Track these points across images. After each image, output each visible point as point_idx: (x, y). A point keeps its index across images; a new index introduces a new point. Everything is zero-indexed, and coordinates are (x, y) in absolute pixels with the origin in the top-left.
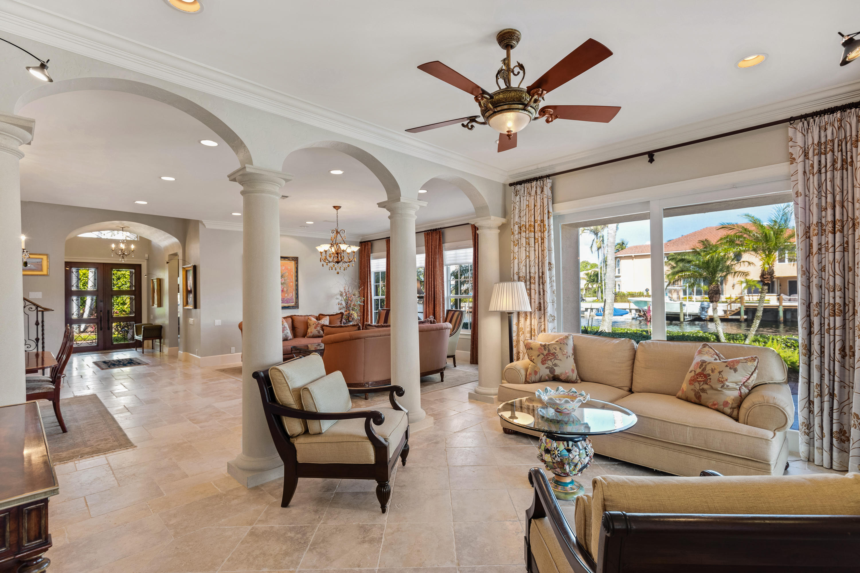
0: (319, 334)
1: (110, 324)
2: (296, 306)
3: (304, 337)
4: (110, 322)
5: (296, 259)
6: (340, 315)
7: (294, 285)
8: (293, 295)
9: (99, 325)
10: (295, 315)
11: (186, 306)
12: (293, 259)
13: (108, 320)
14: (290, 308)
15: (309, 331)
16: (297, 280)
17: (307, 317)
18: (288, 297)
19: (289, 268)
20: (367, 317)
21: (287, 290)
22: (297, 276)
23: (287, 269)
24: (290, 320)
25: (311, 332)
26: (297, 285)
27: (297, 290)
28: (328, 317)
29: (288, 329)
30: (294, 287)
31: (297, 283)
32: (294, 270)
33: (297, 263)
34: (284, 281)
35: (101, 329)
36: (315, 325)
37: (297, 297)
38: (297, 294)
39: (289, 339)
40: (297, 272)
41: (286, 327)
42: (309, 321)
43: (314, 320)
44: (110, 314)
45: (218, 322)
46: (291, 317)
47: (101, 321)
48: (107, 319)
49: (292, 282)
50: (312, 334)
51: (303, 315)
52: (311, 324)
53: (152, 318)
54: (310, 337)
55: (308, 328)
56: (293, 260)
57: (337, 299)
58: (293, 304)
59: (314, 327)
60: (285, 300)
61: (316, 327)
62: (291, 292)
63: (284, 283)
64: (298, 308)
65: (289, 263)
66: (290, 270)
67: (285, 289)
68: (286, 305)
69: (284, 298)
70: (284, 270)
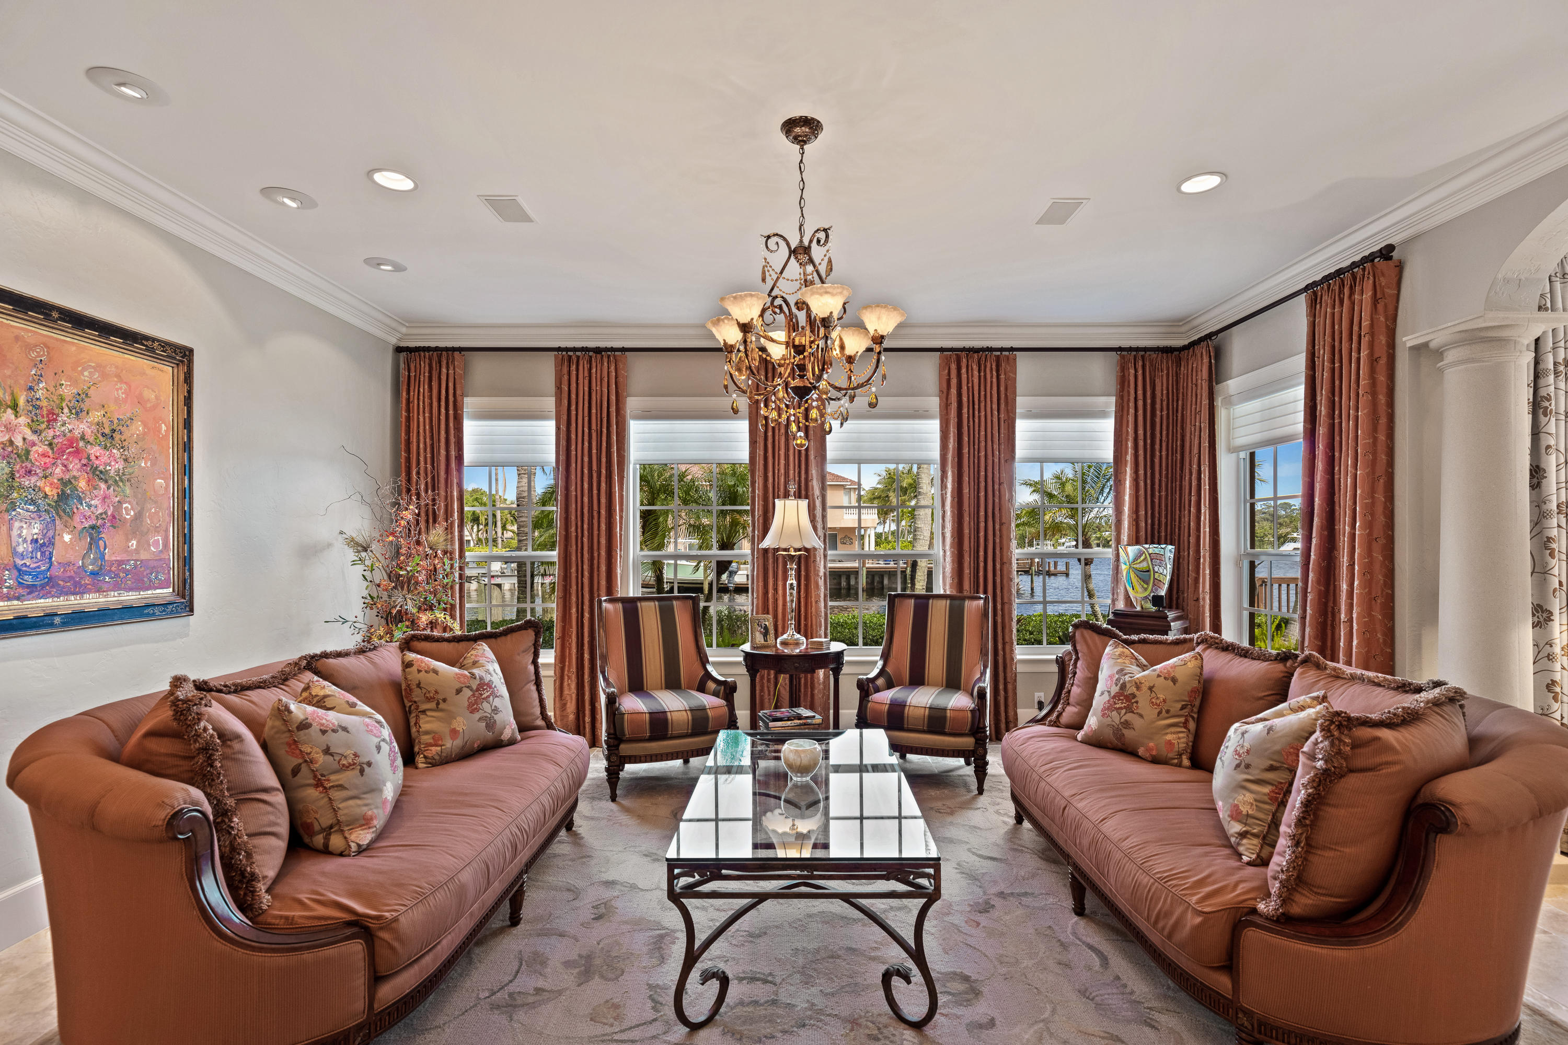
0: (489, 735)
2: (183, 603)
5: (182, 358)
7: (172, 490)
12: (169, 350)
14: (151, 616)
15: (429, 726)
16: (186, 470)
18: (143, 556)
19: (149, 395)
21: (139, 516)
22: (187, 447)
25: (454, 733)
26: (186, 494)
27: (185, 517)
28: (486, 647)
30: (173, 503)
31: (186, 481)
33: (187, 378)
34: (120, 465)
37: (186, 558)
38: (186, 538)
40: (188, 424)
42: (409, 677)
43: (447, 670)
49: (164, 475)
56: (167, 356)
58: (165, 593)
59: (466, 704)
60: (127, 572)
61: (476, 703)
62: (157, 530)
63: (121, 478)
64: (192, 610)
65: (149, 372)
66: (155, 407)
67: (128, 512)
68: (131, 597)
69: (120, 563)
70: (125, 401)
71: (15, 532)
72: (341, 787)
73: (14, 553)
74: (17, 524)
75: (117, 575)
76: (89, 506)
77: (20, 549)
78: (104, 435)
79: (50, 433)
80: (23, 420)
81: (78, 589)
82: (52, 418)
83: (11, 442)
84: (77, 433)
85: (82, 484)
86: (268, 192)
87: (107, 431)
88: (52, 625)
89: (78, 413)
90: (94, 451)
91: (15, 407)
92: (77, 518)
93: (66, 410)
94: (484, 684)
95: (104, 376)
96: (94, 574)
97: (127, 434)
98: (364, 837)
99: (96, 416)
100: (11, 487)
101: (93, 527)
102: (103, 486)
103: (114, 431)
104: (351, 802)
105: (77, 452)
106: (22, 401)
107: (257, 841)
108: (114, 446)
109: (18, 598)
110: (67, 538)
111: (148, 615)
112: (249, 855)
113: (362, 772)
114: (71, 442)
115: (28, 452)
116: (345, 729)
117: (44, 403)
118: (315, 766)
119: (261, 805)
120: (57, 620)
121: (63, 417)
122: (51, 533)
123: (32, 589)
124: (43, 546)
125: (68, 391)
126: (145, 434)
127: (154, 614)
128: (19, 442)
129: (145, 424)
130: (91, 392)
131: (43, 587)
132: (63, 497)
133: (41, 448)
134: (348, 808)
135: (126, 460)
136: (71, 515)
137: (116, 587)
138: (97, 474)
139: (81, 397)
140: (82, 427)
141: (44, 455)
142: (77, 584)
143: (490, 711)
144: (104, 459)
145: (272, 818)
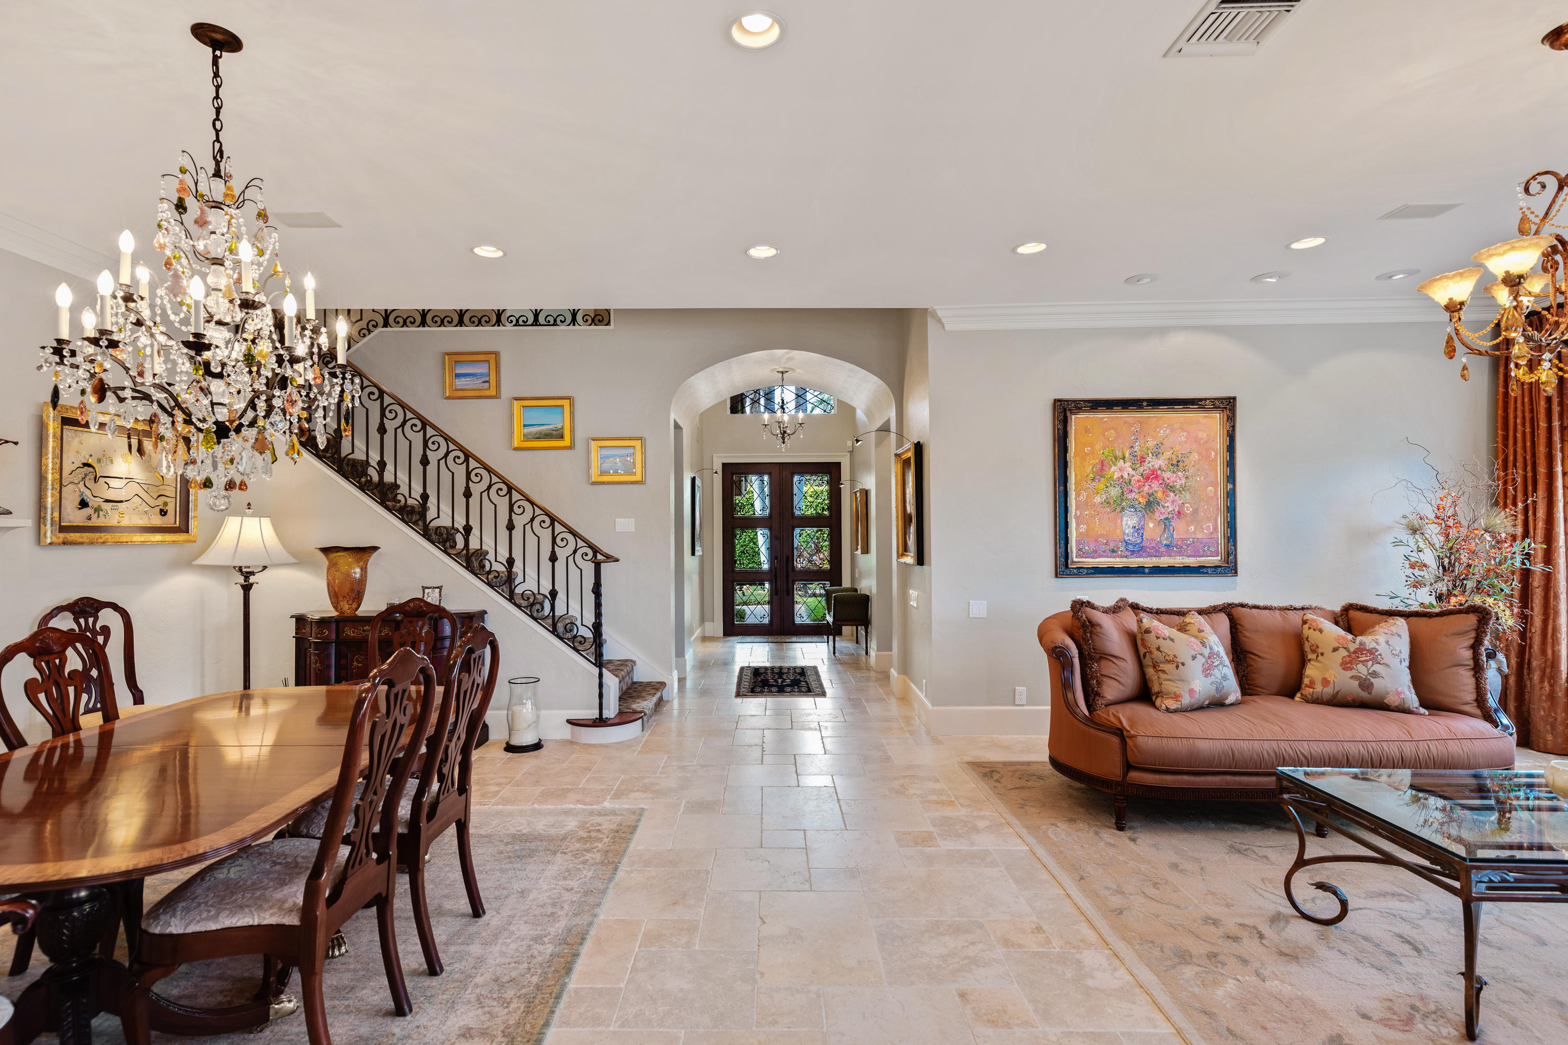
0: (1364, 695)
1: (790, 584)
2: (1229, 567)
3: (1291, 696)
4: (790, 580)
5: (1227, 406)
6: (1472, 619)
7: (1220, 493)
8: (1215, 528)
9: (774, 584)
10: (1242, 605)
11: (903, 555)
12: (1217, 403)
13: (787, 577)
14: (1205, 574)
15: (1311, 671)
16: (1231, 478)
17: (1295, 617)
18: (1199, 535)
19: (1203, 435)
20: (1545, 622)
21: (1196, 511)
22: (1231, 464)
23: (1197, 440)
24: (1223, 621)
25: (1325, 682)
26: (1231, 496)
27: (1231, 510)
28: (1401, 622)
29: (1227, 661)
30: (1220, 502)
31: (1230, 486)
32: (1219, 443)
33: (1232, 418)
34: (1183, 481)
35: (776, 594)
36: (1343, 653)
37: (1231, 536)
38: (1231, 524)
39: (1228, 702)
40: (1231, 449)
41: (1218, 655)
42: (1306, 631)
43: (1334, 631)
44: (790, 564)
45: (978, 608)
46: (1227, 609)
47: (776, 576)
48: (785, 574)
49: (1214, 484)
50: (1329, 691)
51: (1275, 604)
52: (1327, 650)
53: (857, 575)
54: (1318, 701)
55: (1303, 662)
56: (1216, 408)
57: (1397, 543)
58: (1215, 560)
59: (1340, 661)
60: (1188, 545)
61: (1350, 662)
62: (1209, 519)
63: (1184, 488)
64: (1236, 572)
65: (1202, 420)
66: (1206, 442)
67: (1188, 510)
68: (1192, 561)
69: (1183, 540)
70: (1186, 442)
71: (1124, 523)
72: (1164, 672)
73: (1124, 533)
74: (1125, 519)
75: (1181, 547)
76: (1164, 507)
77: (1127, 531)
78: (1172, 465)
79: (1142, 468)
80: (1128, 464)
81: (1158, 554)
82: (1143, 460)
83: (1122, 477)
84: (1157, 467)
85: (1160, 495)
86: (1256, 279)
87: (1175, 462)
88: (1144, 573)
89: (1157, 455)
90: (1166, 475)
91: (1124, 458)
92: (1157, 514)
93: (1150, 455)
94: (1365, 649)
95: (1173, 430)
96: (1167, 546)
97: (1187, 462)
98: (1173, 705)
99: (1168, 454)
100: (1122, 500)
101: (1166, 519)
102: (1172, 494)
103: (1178, 462)
104: (1169, 682)
105: (1157, 477)
106: (1127, 455)
107: (1105, 679)
108: (1179, 471)
109: (1126, 557)
110: (1151, 525)
111: (1203, 573)
112: (1099, 683)
113: (1177, 667)
114: (1153, 472)
115: (1130, 481)
116: (1172, 640)
117: (1138, 453)
118: (1153, 656)
119: (1112, 664)
120: (1147, 570)
121: (1148, 459)
122: (1142, 523)
123: (1133, 552)
124: (1138, 530)
125: (1151, 443)
126: (1199, 460)
127: (1207, 573)
128: (1126, 476)
129: (1199, 453)
130: (1164, 442)
131: (1139, 551)
132: (1149, 504)
133: (1137, 477)
134: (1168, 686)
135: (1187, 478)
136: (1153, 512)
137: (1180, 554)
138: (1169, 488)
139: (1158, 446)
140: (1158, 463)
141: (1139, 481)
142: (1157, 551)
143: (1366, 673)
144: (1172, 479)
145: (1116, 672)
